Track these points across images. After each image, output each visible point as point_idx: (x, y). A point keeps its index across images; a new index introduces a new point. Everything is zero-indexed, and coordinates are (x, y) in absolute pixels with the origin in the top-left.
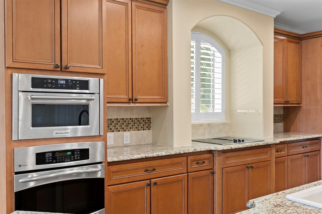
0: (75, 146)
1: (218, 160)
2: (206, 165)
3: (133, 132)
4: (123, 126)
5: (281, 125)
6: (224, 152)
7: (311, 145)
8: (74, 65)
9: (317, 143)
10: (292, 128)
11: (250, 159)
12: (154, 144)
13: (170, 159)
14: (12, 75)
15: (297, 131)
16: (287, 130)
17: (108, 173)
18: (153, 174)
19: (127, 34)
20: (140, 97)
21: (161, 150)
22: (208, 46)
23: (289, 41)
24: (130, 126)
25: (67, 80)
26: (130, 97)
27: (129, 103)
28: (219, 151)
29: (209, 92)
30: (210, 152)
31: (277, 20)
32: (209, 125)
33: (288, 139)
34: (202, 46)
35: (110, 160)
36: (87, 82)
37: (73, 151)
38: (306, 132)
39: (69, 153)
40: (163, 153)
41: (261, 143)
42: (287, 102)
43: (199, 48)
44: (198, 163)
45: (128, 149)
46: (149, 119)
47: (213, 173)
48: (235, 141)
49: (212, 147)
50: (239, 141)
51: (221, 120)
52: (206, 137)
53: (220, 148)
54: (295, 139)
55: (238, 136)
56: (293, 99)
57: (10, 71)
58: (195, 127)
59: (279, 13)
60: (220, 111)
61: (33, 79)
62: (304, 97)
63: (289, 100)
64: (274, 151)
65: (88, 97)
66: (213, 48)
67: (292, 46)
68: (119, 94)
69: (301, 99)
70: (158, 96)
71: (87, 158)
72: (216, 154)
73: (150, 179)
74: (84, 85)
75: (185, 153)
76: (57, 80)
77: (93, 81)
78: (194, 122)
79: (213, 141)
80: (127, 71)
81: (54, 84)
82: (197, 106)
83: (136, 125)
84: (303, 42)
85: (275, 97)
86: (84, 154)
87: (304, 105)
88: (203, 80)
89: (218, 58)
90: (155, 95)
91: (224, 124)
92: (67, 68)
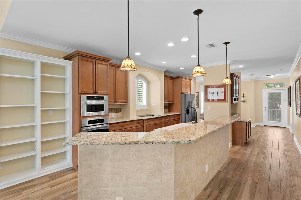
0: (101, 118)
1: (145, 122)
2: (141, 124)
3: (115, 113)
4: (111, 111)
5: (167, 110)
6: (147, 119)
7: (177, 116)
8: (99, 92)
9: (179, 116)
10: (171, 111)
11: (156, 122)
12: (122, 117)
13: (129, 122)
14: (81, 96)
15: (173, 112)
16: (169, 111)
17: (110, 127)
18: (124, 128)
19: (114, 79)
20: (118, 101)
21: (126, 119)
22: (141, 81)
23: (170, 79)
24: (114, 111)
25: (97, 97)
26: (115, 101)
27: (114, 103)
28: (145, 119)
29: (141, 97)
30: (142, 119)
31: (165, 72)
32: (142, 110)
33: (169, 115)
34: (139, 81)
35: (110, 123)
36: (103, 97)
37: (99, 120)
38: (176, 112)
39: (98, 121)
40: (127, 120)
41: (160, 116)
42: (169, 101)
43: (138, 82)
44: (138, 124)
45: (113, 119)
46: (120, 108)
47: (143, 127)
48: (151, 116)
49: (143, 118)
50: (152, 116)
51: (146, 108)
52: (141, 114)
53: (146, 118)
54: (171, 114)
55: (152, 114)
56: (171, 100)
57: (80, 95)
58: (137, 111)
59: (166, 70)
60: (146, 105)
61: (87, 97)
62: (175, 99)
63: (170, 100)
64: (164, 119)
65: (103, 102)
66: (143, 81)
67: (171, 81)
68: (111, 100)
69: (174, 100)
70: (124, 100)
71: (103, 122)
72: (144, 120)
73: (123, 129)
74: (102, 98)
75: (134, 120)
76: (94, 97)
77: (105, 97)
78: (137, 109)
79: (143, 116)
80: (114, 92)
81: (93, 98)
82: (137, 102)
83: (116, 111)
84: (175, 80)
85: (165, 100)
86: (102, 121)
87: (175, 102)
88: (140, 95)
89: (145, 85)
90: (123, 100)
91: (147, 110)
92: (97, 93)
